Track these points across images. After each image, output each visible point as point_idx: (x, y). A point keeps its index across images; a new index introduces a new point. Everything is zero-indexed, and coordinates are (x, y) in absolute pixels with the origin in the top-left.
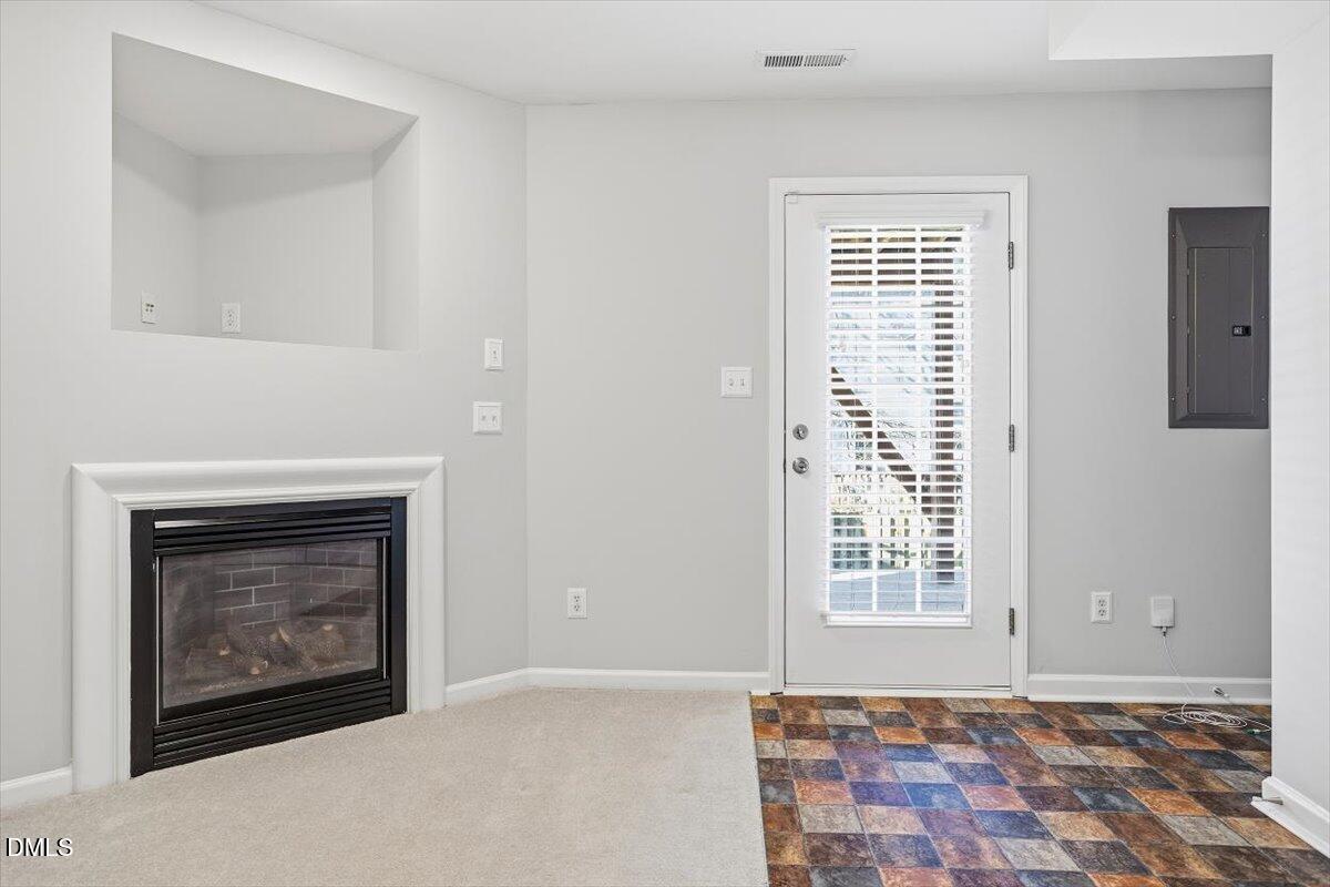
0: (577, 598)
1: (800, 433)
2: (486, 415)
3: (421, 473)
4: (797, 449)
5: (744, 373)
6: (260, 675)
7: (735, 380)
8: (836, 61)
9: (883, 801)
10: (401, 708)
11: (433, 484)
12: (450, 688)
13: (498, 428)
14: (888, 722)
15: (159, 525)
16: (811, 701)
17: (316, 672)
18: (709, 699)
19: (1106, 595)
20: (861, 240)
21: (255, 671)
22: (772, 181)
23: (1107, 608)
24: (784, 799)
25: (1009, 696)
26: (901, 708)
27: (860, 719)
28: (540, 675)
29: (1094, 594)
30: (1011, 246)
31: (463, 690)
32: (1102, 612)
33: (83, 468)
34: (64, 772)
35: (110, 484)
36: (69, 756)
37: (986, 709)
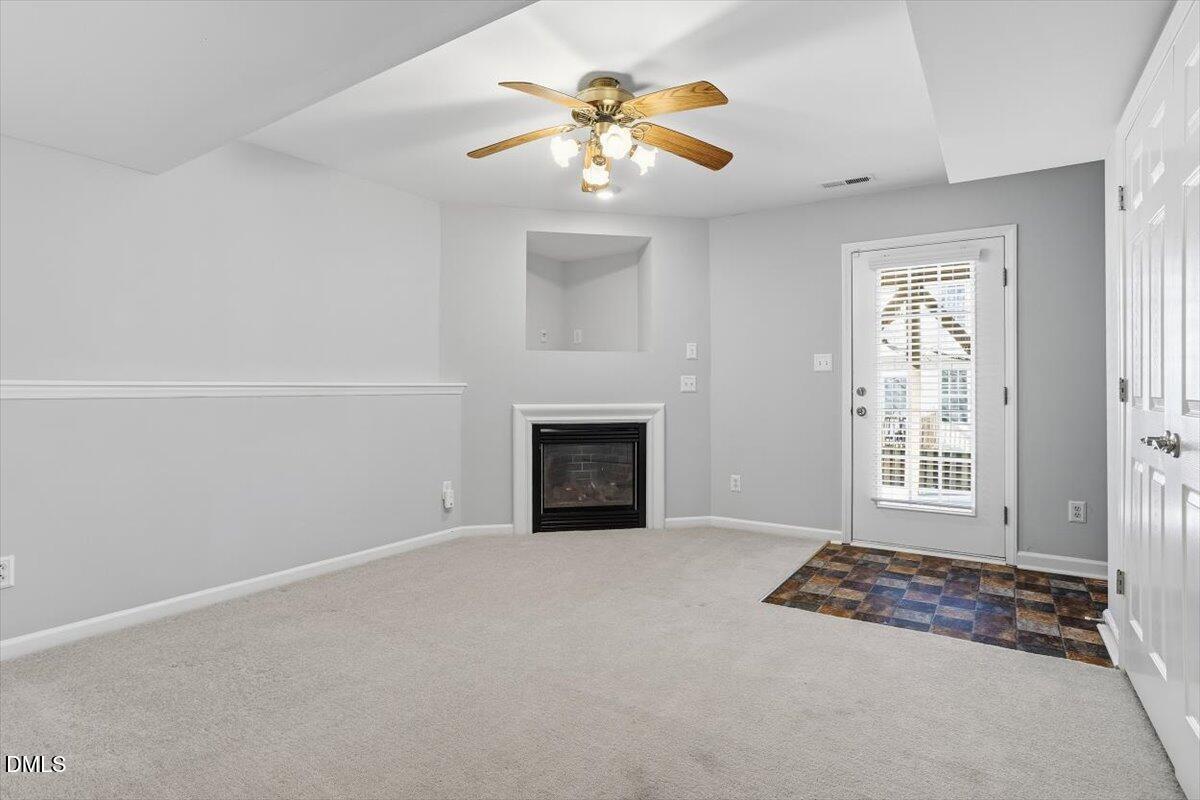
0: (736, 481)
1: (862, 392)
2: (688, 382)
3: (653, 412)
4: (859, 402)
5: (828, 357)
6: (582, 501)
7: (822, 362)
8: (866, 179)
9: (854, 588)
10: (643, 525)
11: (660, 416)
12: (667, 520)
13: (694, 389)
14: (903, 564)
15: (542, 430)
16: (864, 550)
17: (605, 502)
19: (1081, 504)
20: (899, 276)
21: (580, 499)
22: (843, 246)
23: (1082, 512)
24: (802, 580)
25: (1004, 564)
26: (920, 560)
27: (887, 560)
28: (715, 520)
29: (1070, 502)
30: (1005, 271)
31: (675, 521)
32: (1077, 515)
33: (516, 406)
34: (510, 526)
35: (526, 413)
36: (512, 521)
37: (978, 567)
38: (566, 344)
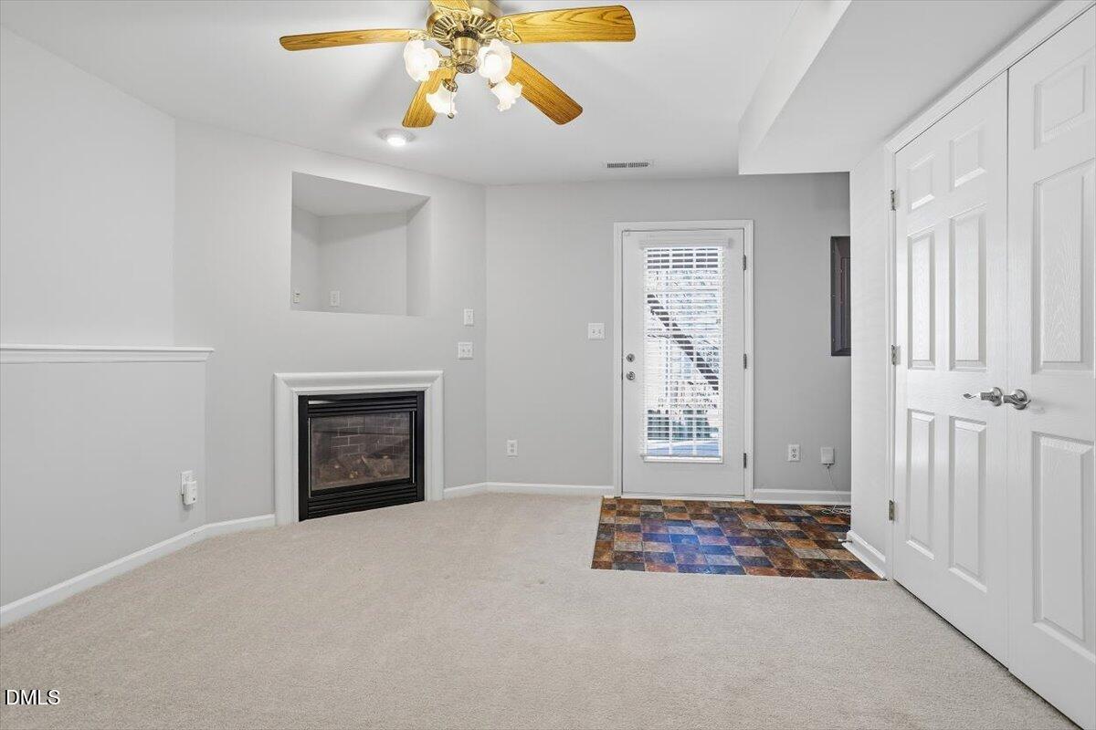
0: (512, 446)
1: (631, 358)
2: (464, 348)
3: (432, 379)
4: (628, 367)
5: (601, 326)
6: (354, 479)
7: (595, 330)
8: (646, 165)
9: (657, 540)
10: (422, 499)
11: (437, 385)
12: (446, 490)
13: (470, 356)
14: (674, 510)
15: (310, 402)
16: (635, 501)
17: (381, 478)
18: (582, 499)
19: (797, 446)
20: (663, 255)
21: (352, 476)
22: (615, 224)
23: (797, 453)
24: (608, 539)
25: (743, 501)
26: (683, 505)
27: (660, 509)
28: (492, 486)
29: (790, 446)
30: (745, 258)
31: (452, 491)
32: (794, 456)
33: (279, 375)
34: (271, 516)
35: (290, 383)
36: (274, 510)
37: (728, 506)
38: (323, 306)
